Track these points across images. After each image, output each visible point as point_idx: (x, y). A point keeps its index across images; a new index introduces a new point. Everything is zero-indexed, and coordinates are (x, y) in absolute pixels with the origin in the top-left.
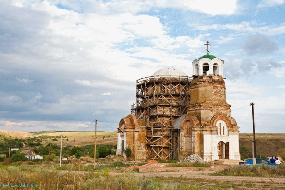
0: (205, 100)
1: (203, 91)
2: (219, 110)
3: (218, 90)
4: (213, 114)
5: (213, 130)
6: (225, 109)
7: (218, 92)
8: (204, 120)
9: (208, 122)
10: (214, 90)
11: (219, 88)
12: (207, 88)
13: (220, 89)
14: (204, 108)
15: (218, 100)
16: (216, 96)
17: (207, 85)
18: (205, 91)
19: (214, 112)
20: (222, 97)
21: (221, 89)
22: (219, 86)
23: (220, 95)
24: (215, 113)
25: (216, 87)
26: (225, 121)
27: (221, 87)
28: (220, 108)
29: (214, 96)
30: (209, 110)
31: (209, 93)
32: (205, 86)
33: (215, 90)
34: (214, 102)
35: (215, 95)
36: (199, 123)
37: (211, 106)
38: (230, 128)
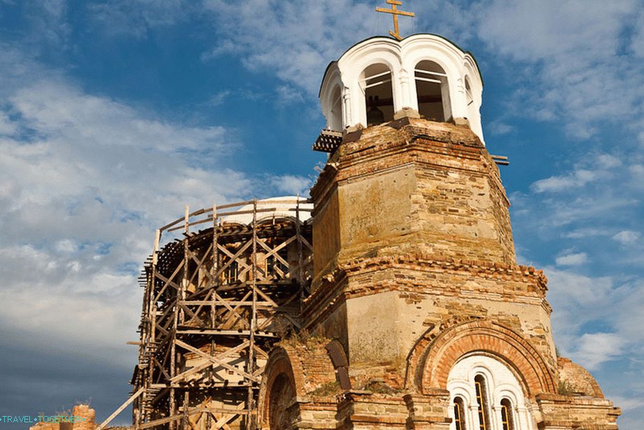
0: (374, 245)
1: (363, 198)
2: (464, 294)
3: (453, 187)
4: (425, 316)
5: (425, 415)
6: (507, 291)
7: (450, 196)
8: (367, 359)
9: (390, 366)
10: (421, 183)
11: (454, 175)
12: (382, 178)
13: (461, 182)
14: (362, 286)
15: (452, 238)
16: (438, 218)
17: (382, 162)
18: (375, 197)
19: (427, 305)
20: (480, 222)
21: (469, 183)
22: (455, 162)
23: (461, 211)
24: (436, 309)
25: (437, 167)
26: (509, 362)
27: (468, 171)
28: (472, 285)
29: (424, 216)
30: (396, 294)
31: (397, 202)
32: (372, 171)
33: (430, 186)
34: (430, 251)
35: (432, 210)
36: (332, 377)
37: (406, 270)
38: (548, 408)
